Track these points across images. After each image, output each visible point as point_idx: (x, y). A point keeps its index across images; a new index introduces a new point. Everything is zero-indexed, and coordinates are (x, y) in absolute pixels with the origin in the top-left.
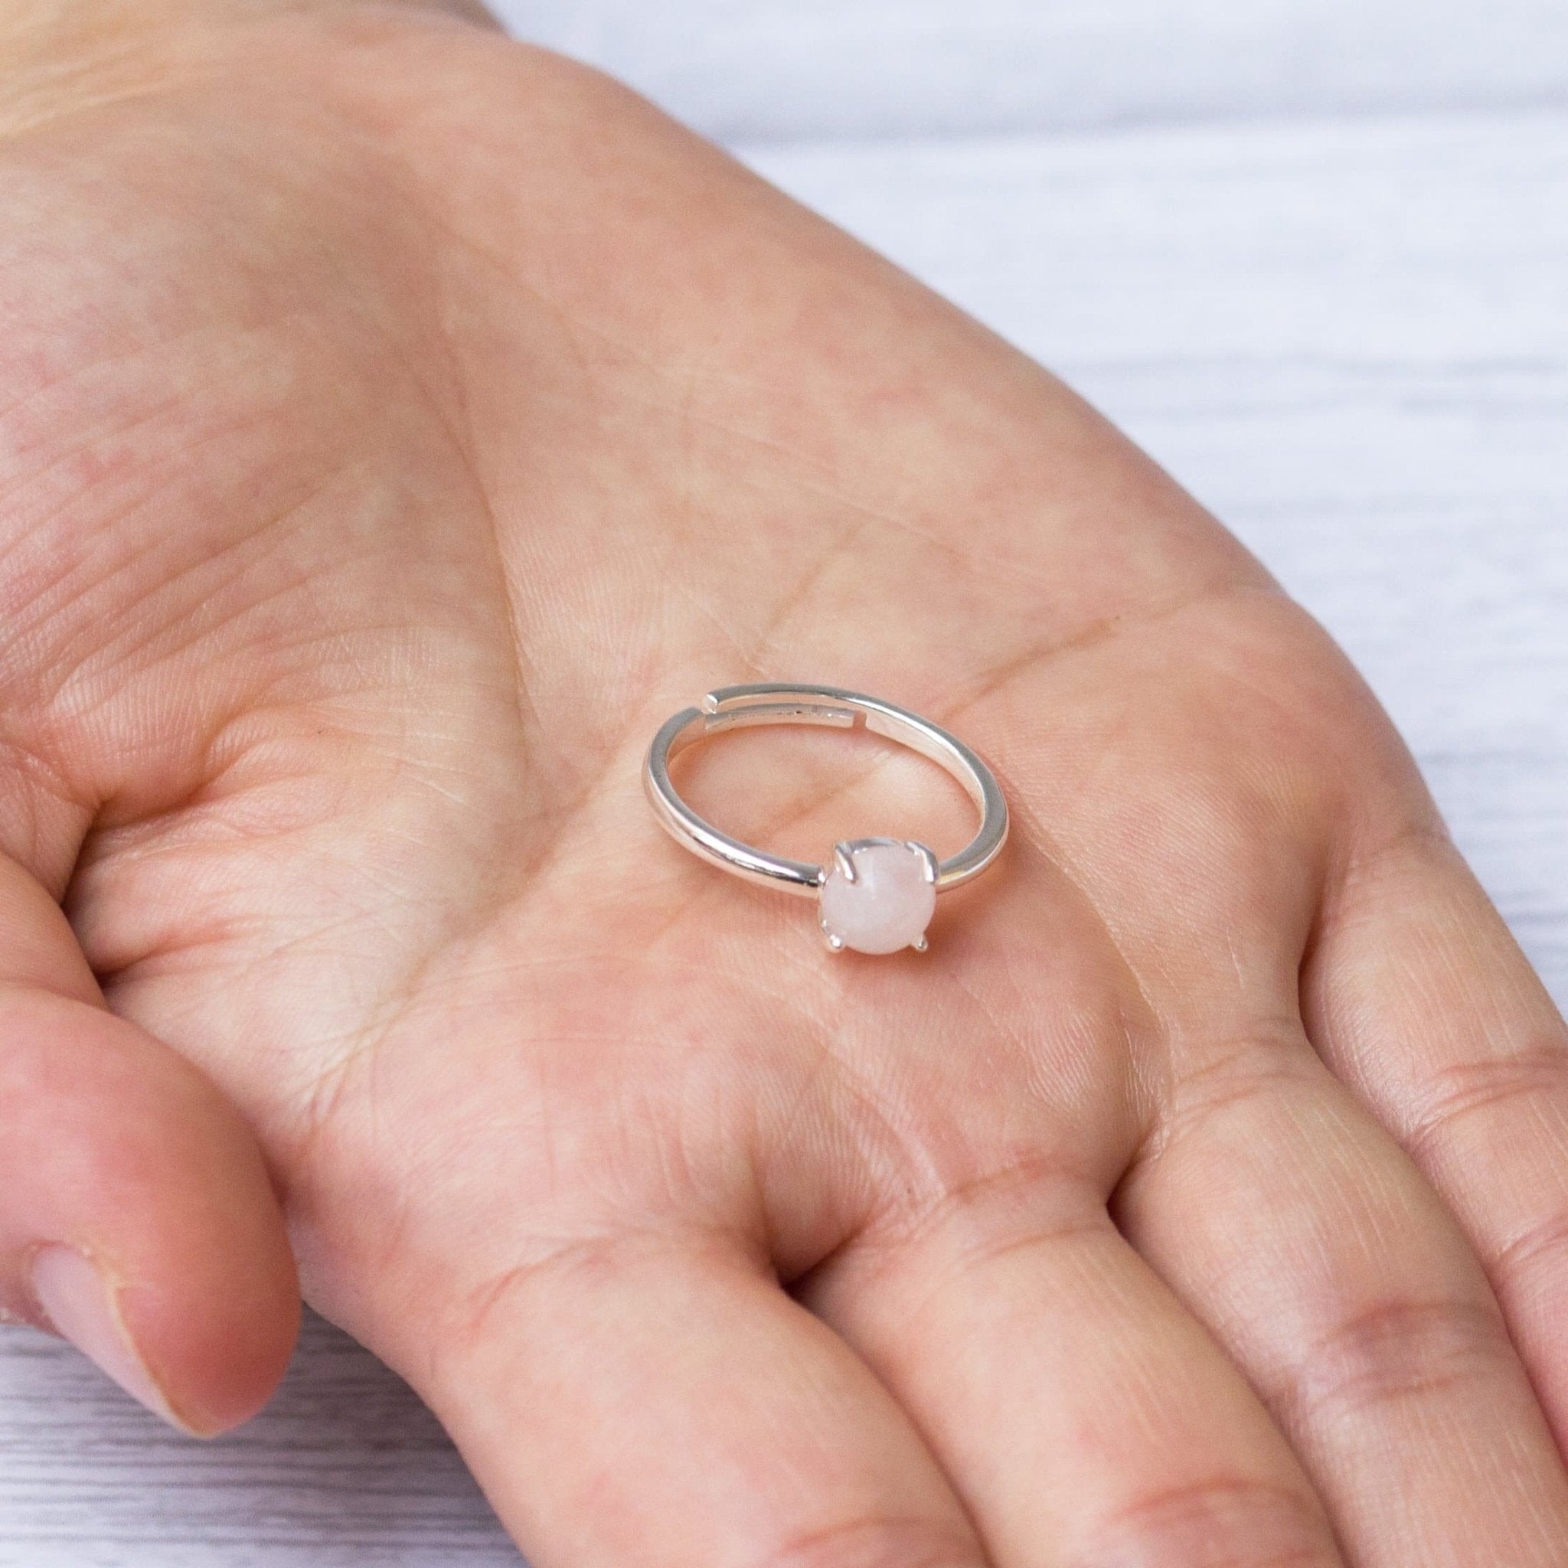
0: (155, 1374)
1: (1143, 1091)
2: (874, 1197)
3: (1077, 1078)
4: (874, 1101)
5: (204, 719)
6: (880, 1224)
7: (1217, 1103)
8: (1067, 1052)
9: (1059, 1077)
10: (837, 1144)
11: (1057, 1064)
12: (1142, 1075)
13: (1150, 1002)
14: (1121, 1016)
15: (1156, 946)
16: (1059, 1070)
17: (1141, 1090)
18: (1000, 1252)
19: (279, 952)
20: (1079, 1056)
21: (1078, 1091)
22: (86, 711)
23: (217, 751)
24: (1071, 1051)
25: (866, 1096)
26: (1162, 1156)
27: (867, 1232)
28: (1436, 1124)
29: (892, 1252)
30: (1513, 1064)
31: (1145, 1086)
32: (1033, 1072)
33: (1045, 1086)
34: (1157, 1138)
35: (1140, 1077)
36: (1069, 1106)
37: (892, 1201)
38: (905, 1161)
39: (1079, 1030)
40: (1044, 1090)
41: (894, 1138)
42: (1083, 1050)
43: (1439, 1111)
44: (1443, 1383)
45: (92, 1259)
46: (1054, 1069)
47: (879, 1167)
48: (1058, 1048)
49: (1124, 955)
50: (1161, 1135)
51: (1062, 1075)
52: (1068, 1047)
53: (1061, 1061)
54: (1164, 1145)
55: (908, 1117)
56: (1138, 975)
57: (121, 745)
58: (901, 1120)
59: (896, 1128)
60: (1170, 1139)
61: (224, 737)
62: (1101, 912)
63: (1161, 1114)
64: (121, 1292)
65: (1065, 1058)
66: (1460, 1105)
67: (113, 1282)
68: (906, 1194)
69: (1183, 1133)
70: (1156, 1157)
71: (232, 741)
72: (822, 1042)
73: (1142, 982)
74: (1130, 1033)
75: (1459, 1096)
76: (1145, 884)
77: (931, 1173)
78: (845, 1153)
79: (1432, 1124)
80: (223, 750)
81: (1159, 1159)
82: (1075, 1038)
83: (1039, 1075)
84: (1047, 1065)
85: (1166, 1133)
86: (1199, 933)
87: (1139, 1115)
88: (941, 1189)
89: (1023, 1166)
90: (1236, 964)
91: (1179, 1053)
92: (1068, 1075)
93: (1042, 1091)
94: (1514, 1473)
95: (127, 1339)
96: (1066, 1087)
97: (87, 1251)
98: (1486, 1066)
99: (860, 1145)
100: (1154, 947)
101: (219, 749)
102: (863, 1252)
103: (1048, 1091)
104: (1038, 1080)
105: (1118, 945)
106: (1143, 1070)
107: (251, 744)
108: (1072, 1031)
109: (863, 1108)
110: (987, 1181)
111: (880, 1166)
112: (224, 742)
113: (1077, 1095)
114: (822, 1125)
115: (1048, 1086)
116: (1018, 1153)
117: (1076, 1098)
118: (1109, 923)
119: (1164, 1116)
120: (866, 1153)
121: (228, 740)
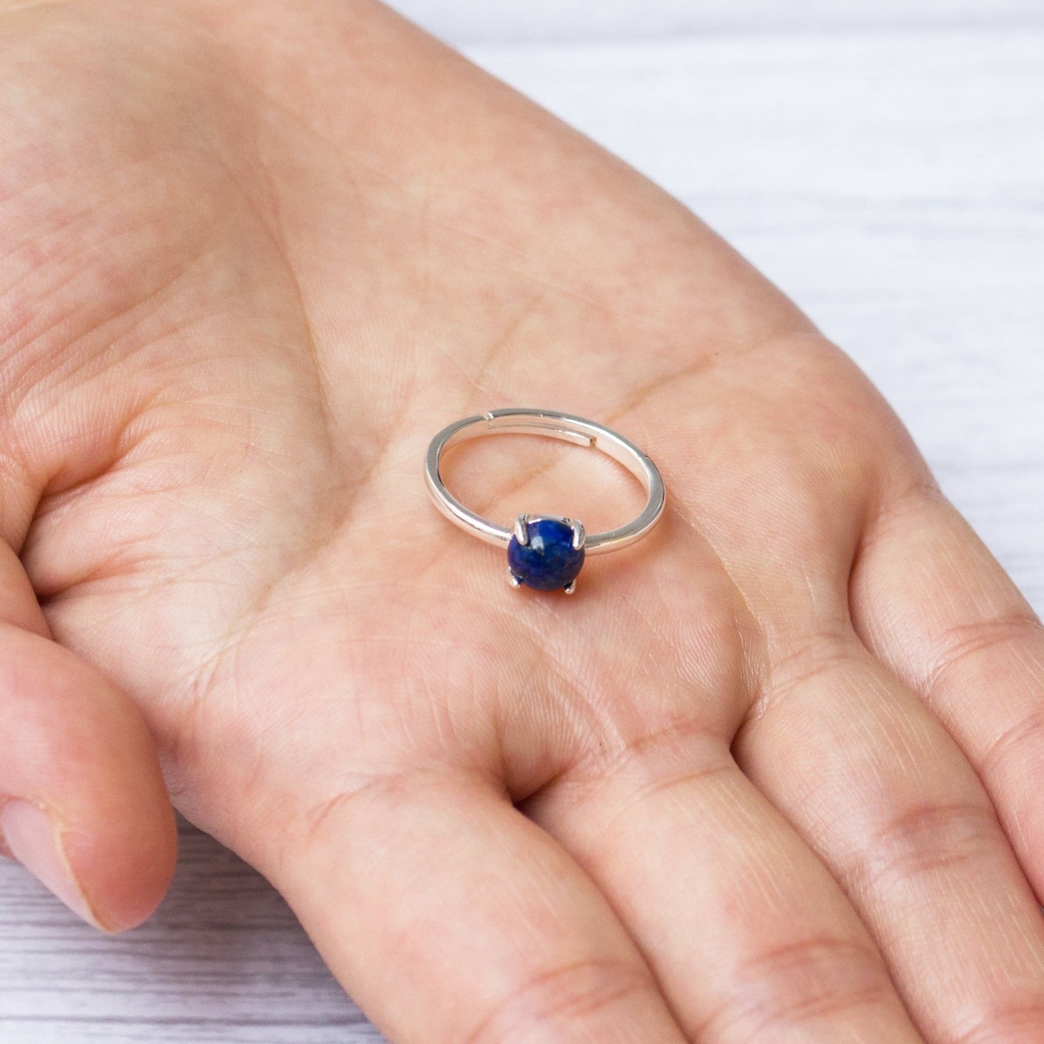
0: (84, 891)
1: (751, 674)
2: (576, 747)
3: (709, 666)
4: (575, 684)
5: (117, 417)
6: (581, 766)
7: (800, 679)
8: (702, 649)
9: (697, 665)
10: (552, 712)
11: (695, 657)
12: (750, 662)
13: (753, 613)
14: (735, 622)
15: (755, 574)
16: (697, 660)
17: (750, 672)
18: (666, 786)
19: (170, 581)
20: (710, 651)
21: (710, 675)
22: (37, 418)
23: (125, 438)
24: (704, 647)
25: (570, 680)
26: (763, 716)
27: (572, 771)
28: (946, 665)
29: (589, 786)
30: (995, 623)
31: (752, 670)
32: (680, 663)
33: (688, 672)
34: (760, 704)
35: (749, 664)
36: (705, 685)
37: (589, 751)
38: (596, 724)
39: (709, 632)
40: (688, 674)
41: (590, 711)
42: (712, 646)
43: (948, 656)
44: (962, 858)
45: (46, 811)
46: (693, 660)
47: (579, 729)
48: (696, 647)
49: (734, 580)
50: (762, 702)
51: (699, 664)
52: (703, 645)
53: (698, 655)
54: (764, 709)
55: (598, 695)
56: (744, 594)
57: (62, 438)
58: (594, 696)
59: (590, 702)
60: (769, 705)
61: (130, 428)
62: (718, 552)
63: (763, 688)
64: (64, 835)
65: (701, 653)
66: (961, 652)
67: (58, 828)
68: (598, 746)
69: (778, 701)
70: (759, 717)
71: (136, 431)
72: (539, 644)
73: (747, 599)
74: (742, 635)
75: (961, 645)
76: (746, 532)
77: (615, 733)
78: (557, 717)
79: (943, 665)
80: (130, 438)
81: (761, 719)
82: (707, 638)
83: (684, 664)
84: (689, 657)
85: (766, 700)
86: (784, 564)
87: (749, 688)
88: (622, 744)
89: (677, 727)
90: (809, 583)
91: (773, 647)
92: (704, 664)
93: (686, 675)
94: (1014, 917)
95: (67, 867)
96: (702, 672)
97: (42, 806)
98: (977, 626)
99: (567, 714)
100: (754, 575)
101: (126, 436)
102: (569, 785)
103: (690, 675)
104: (684, 668)
105: (730, 574)
106: (751, 659)
107: (148, 433)
108: (705, 634)
109: (569, 689)
110: (653, 738)
111: (581, 727)
112: (130, 431)
113: (710, 677)
114: (542, 700)
115: (690, 671)
116: (673, 718)
117: (709, 679)
118: (723, 559)
119: (764, 689)
120: (571, 719)
121: (132, 431)
